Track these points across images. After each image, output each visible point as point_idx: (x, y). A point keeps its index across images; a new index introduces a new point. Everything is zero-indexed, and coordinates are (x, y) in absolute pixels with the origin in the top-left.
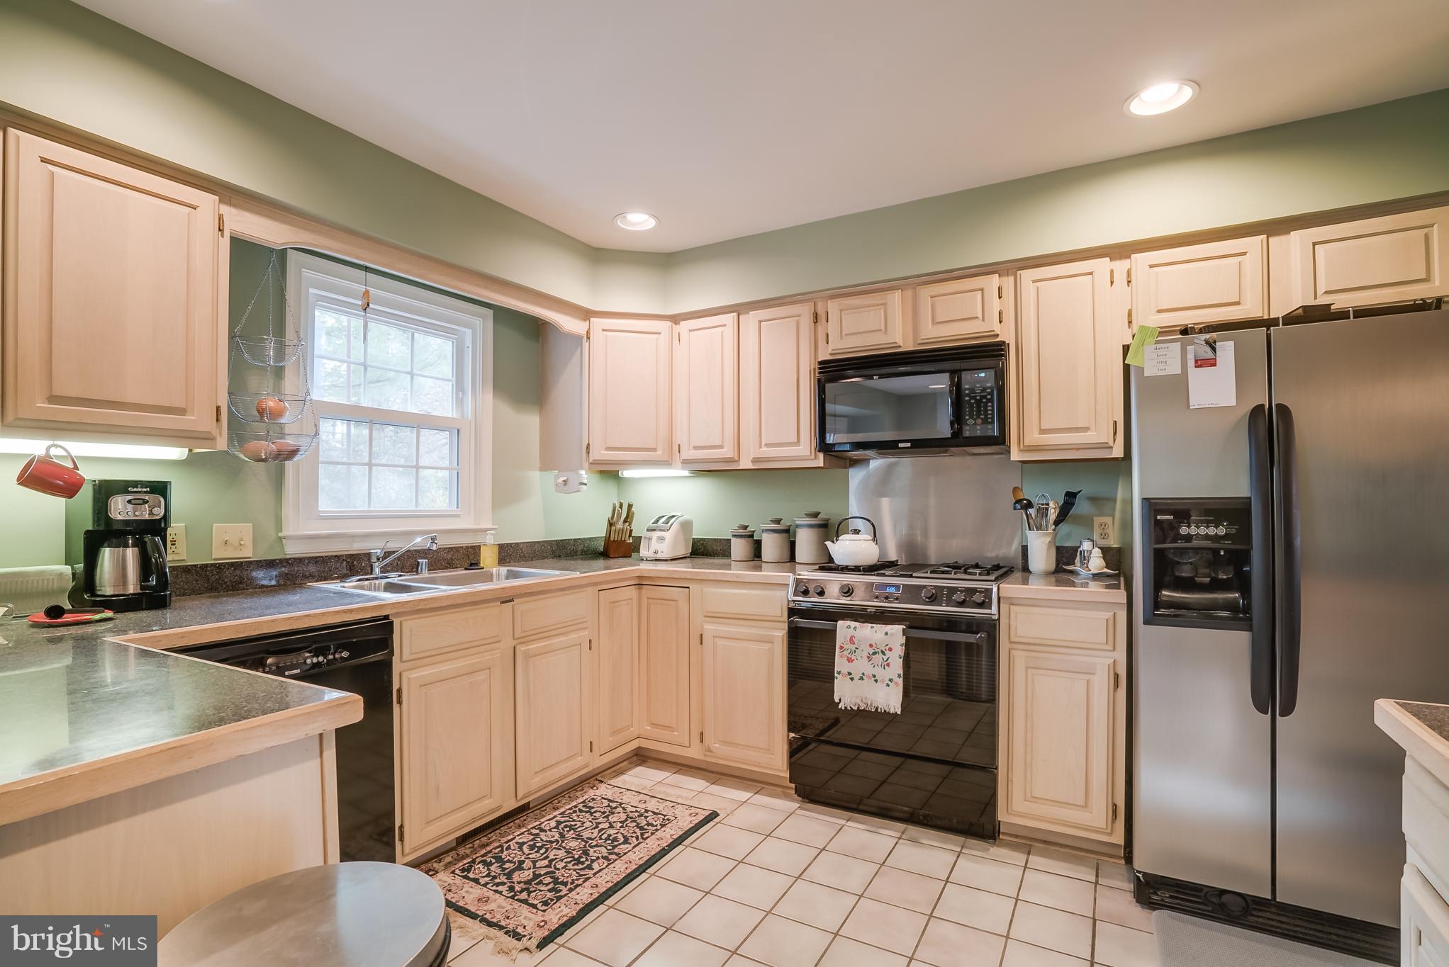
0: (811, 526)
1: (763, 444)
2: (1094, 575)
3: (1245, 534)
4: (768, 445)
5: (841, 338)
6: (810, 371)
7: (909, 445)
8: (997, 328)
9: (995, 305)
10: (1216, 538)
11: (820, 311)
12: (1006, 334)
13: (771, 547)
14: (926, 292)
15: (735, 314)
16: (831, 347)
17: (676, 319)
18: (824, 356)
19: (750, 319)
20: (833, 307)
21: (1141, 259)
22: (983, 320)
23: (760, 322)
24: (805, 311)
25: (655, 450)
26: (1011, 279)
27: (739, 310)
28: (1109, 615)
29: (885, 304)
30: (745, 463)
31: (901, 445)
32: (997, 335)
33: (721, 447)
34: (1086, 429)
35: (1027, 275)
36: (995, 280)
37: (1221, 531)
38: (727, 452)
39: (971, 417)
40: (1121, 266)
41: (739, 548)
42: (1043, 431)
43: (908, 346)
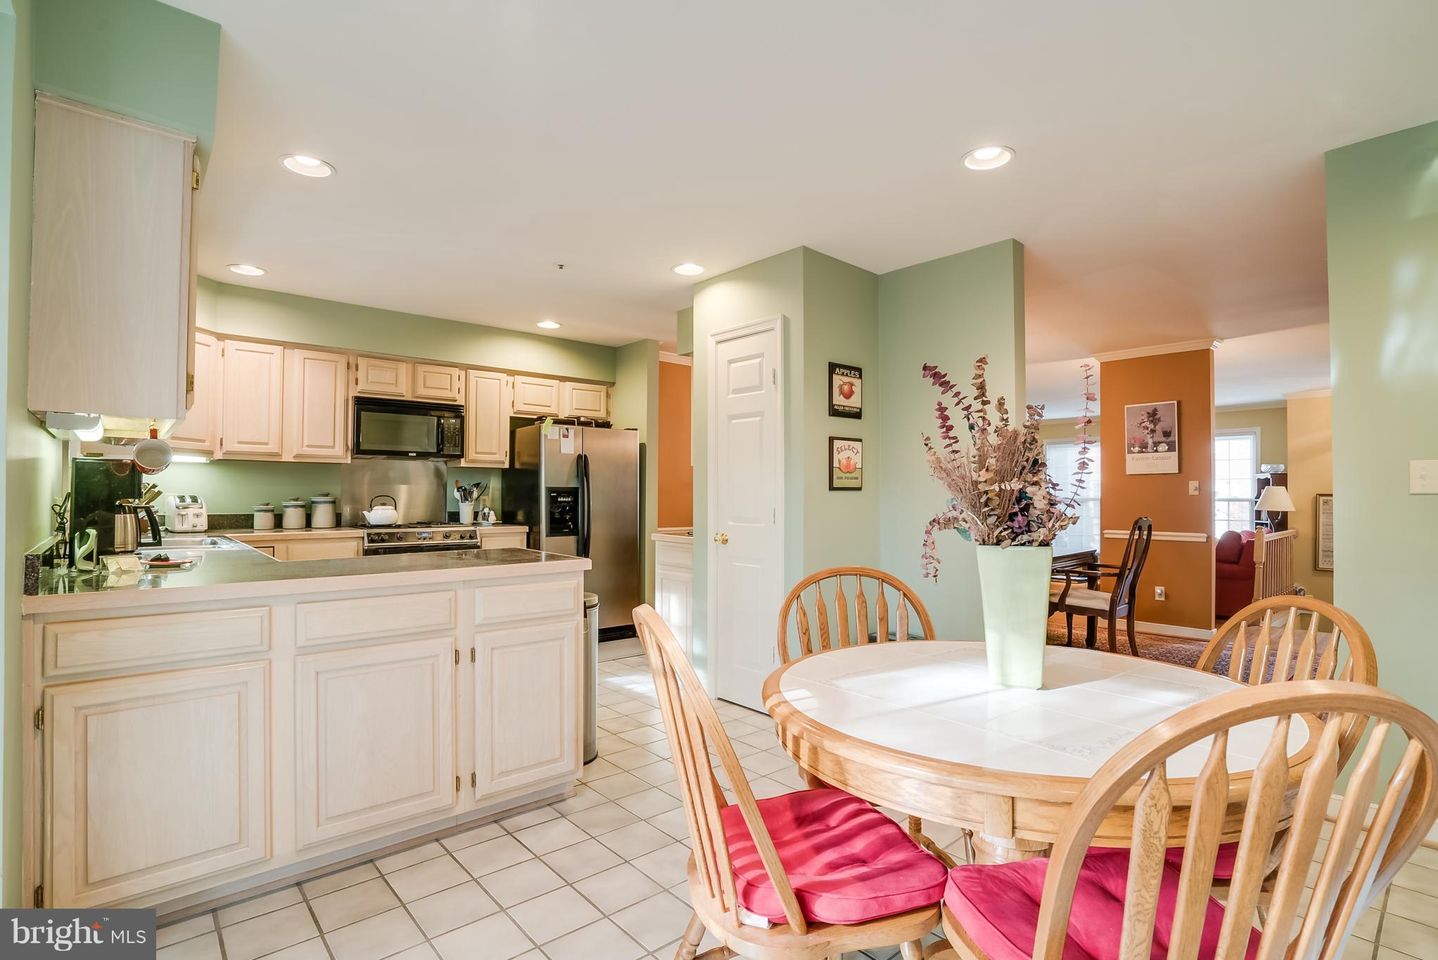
0: (329, 502)
1: (305, 444)
2: (493, 524)
3: (576, 502)
4: (308, 446)
5: (367, 383)
6: (347, 400)
7: (415, 454)
8: (457, 396)
9: (456, 385)
10: (568, 502)
11: (352, 361)
12: (461, 402)
13: (293, 517)
14: (421, 369)
15: (282, 348)
16: (359, 388)
17: (221, 337)
18: (354, 392)
19: (298, 354)
20: (362, 362)
21: (519, 378)
22: (451, 391)
23: (305, 358)
24: (342, 361)
25: (204, 441)
26: (464, 372)
27: (285, 345)
28: (520, 538)
29: (396, 369)
30: (287, 457)
31: (410, 454)
32: (456, 400)
33: (267, 444)
34: (495, 454)
35: (472, 373)
36: (456, 372)
37: (570, 499)
38: (272, 447)
39: (448, 443)
40: (511, 379)
41: (262, 520)
42: (477, 453)
43: (408, 397)
